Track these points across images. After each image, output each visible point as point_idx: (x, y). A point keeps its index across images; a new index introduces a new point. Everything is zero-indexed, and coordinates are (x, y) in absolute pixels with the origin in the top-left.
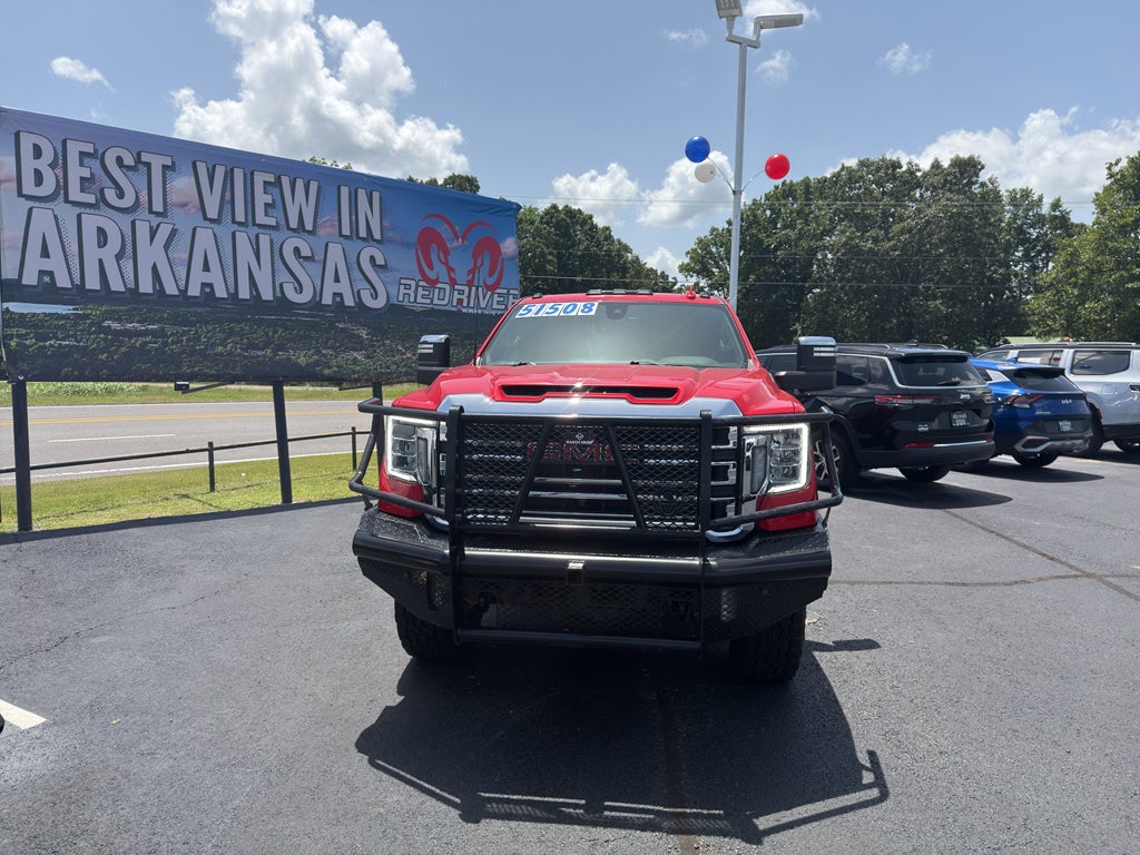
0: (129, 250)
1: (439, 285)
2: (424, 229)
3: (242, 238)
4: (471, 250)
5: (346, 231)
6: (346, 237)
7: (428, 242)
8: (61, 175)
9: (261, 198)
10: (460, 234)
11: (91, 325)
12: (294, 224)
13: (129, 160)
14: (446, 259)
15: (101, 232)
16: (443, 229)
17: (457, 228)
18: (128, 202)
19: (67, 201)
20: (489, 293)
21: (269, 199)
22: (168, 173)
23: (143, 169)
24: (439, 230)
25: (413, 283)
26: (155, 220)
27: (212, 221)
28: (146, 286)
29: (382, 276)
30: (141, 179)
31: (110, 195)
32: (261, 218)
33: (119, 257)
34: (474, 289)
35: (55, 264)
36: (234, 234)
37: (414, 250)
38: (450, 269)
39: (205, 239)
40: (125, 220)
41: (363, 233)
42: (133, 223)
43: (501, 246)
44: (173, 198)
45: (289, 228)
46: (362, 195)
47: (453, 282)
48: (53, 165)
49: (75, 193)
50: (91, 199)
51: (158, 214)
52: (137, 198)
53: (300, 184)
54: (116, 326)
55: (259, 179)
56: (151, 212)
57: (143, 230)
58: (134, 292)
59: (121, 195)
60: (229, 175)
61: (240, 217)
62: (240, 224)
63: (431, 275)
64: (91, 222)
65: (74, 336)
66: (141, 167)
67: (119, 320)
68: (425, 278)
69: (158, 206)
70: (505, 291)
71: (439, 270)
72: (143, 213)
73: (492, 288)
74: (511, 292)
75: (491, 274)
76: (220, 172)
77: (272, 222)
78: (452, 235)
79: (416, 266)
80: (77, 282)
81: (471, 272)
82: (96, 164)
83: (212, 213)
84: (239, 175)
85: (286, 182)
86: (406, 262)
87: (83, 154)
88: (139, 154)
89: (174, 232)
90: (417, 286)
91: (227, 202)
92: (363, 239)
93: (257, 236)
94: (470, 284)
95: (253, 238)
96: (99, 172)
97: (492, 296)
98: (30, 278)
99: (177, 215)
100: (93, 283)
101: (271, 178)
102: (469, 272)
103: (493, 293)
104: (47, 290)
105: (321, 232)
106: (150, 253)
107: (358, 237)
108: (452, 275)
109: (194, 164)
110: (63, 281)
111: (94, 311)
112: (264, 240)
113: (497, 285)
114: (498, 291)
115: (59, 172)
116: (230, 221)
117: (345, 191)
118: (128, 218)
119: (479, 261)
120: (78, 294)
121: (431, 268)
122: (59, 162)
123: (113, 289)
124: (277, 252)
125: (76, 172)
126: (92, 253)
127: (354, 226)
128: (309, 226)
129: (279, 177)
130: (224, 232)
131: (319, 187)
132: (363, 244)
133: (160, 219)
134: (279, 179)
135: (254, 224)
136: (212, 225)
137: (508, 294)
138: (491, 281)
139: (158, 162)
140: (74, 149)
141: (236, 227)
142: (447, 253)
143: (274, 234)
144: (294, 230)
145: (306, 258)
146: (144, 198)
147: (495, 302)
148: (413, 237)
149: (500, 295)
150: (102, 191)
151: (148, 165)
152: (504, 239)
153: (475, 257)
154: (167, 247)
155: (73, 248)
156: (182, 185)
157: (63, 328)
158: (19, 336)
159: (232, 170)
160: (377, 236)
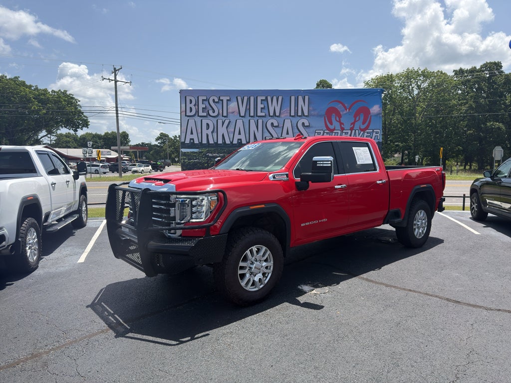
0: (216, 130)
1: (335, 131)
2: (330, 108)
3: (252, 122)
4: (354, 114)
5: (293, 114)
6: (293, 116)
7: (331, 113)
8: (197, 108)
9: (260, 106)
10: (348, 107)
11: (204, 155)
12: (272, 114)
13: (216, 100)
14: (340, 119)
15: (208, 125)
16: (339, 107)
17: (346, 105)
18: (216, 114)
19: (198, 116)
20: (362, 132)
21: (262, 106)
22: (228, 102)
23: (221, 102)
24: (337, 107)
25: (322, 132)
26: (224, 119)
27: (242, 117)
28: (220, 142)
29: (307, 130)
30: (220, 105)
31: (211, 112)
32: (259, 114)
33: (212, 132)
34: (354, 131)
35: (194, 136)
36: (249, 121)
37: (323, 118)
38: (341, 124)
39: (240, 124)
40: (214, 120)
41: (300, 114)
42: (217, 121)
43: (370, 110)
44: (230, 110)
45: (270, 116)
46: (300, 98)
47: (342, 129)
48: (195, 105)
49: (201, 114)
50: (205, 114)
51: (225, 117)
52: (219, 112)
53: (275, 98)
54: (210, 155)
55: (259, 99)
56: (223, 116)
57: (220, 122)
58: (216, 144)
59: (214, 112)
60: (249, 99)
61: (252, 114)
62: (252, 117)
63: (331, 127)
64: (205, 122)
65: (198, 158)
66: (220, 101)
67: (211, 153)
68: (328, 128)
69: (225, 114)
70: (371, 131)
71: (336, 124)
72: (220, 117)
73: (364, 130)
74: (375, 131)
75: (364, 123)
76: (246, 99)
77: (263, 114)
78: (343, 109)
79: (324, 124)
80: (200, 141)
81: (353, 124)
82: (206, 103)
83: (242, 114)
84: (252, 99)
85: (269, 98)
86: (319, 123)
87: (203, 100)
88: (219, 97)
89: (230, 122)
90: (324, 133)
91: (248, 109)
92: (300, 116)
93: (258, 120)
94: (352, 129)
95: (256, 121)
96: (208, 105)
97: (363, 134)
98: (187, 141)
99: (231, 116)
100: (205, 142)
101: (264, 98)
102: (352, 124)
103: (364, 132)
104: (192, 145)
105: (282, 116)
106: (222, 130)
107: (298, 116)
108: (342, 126)
109: (237, 98)
110: (196, 142)
111: (204, 150)
112: (260, 122)
113: (367, 128)
114: (367, 131)
115: (197, 107)
116: (248, 116)
117: (293, 98)
118: (215, 119)
119: (357, 119)
120: (201, 145)
121: (331, 124)
122: (197, 104)
123: (210, 143)
124: (265, 126)
125: (201, 106)
126: (205, 131)
127: (296, 111)
128: (277, 114)
129: (267, 97)
130: (246, 120)
131: (282, 98)
132: (299, 118)
133: (226, 118)
134: (267, 98)
135: (257, 116)
136: (243, 118)
137: (373, 132)
138: (363, 127)
139: (225, 99)
140: (201, 99)
141: (250, 118)
142: (340, 116)
143: (264, 119)
144: (271, 116)
145: (275, 126)
146: (221, 112)
147: (365, 136)
148: (323, 112)
149: (368, 133)
150: (208, 111)
151: (222, 100)
152: (372, 106)
153: (355, 116)
154: (227, 127)
155: (199, 131)
156: (233, 105)
157: (195, 156)
158: (184, 159)
159: (250, 97)
160: (306, 114)
